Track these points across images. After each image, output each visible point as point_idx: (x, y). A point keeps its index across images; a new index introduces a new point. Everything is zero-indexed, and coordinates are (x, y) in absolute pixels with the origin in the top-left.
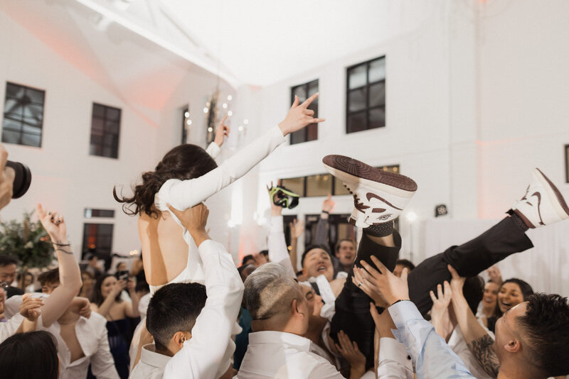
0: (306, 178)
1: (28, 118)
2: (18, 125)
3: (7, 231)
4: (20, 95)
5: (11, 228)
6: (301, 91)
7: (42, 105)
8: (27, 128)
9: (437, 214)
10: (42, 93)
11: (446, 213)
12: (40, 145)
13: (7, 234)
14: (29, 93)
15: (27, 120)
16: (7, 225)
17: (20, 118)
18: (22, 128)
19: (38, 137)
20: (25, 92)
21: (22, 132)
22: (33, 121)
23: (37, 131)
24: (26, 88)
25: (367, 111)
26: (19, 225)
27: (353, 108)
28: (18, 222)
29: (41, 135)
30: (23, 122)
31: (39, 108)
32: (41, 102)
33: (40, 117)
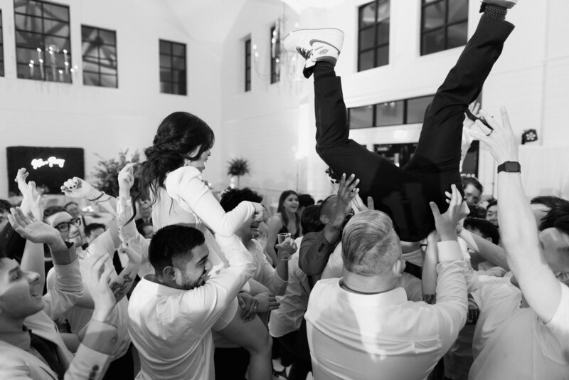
0: (375, 106)
1: (103, 59)
2: (95, 67)
3: (108, 170)
4: (93, 36)
5: (110, 166)
6: (367, 10)
7: (115, 46)
8: (104, 70)
9: (524, 140)
10: (113, 34)
11: (536, 139)
12: (117, 86)
13: (109, 173)
14: (102, 35)
15: (102, 61)
16: (107, 164)
17: (97, 60)
18: (99, 69)
19: (114, 78)
20: (98, 33)
21: (99, 73)
22: (107, 62)
23: (113, 72)
24: (99, 29)
25: (446, 27)
26: (117, 163)
27: (428, 25)
28: (116, 161)
29: (116, 75)
30: (99, 64)
31: (112, 49)
32: (113, 43)
33: (113, 58)
